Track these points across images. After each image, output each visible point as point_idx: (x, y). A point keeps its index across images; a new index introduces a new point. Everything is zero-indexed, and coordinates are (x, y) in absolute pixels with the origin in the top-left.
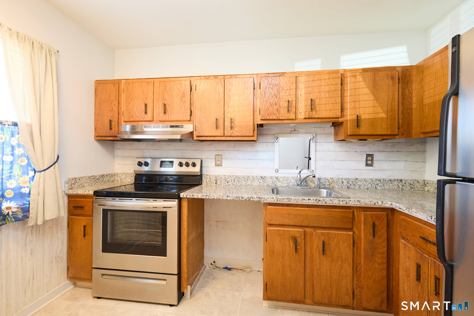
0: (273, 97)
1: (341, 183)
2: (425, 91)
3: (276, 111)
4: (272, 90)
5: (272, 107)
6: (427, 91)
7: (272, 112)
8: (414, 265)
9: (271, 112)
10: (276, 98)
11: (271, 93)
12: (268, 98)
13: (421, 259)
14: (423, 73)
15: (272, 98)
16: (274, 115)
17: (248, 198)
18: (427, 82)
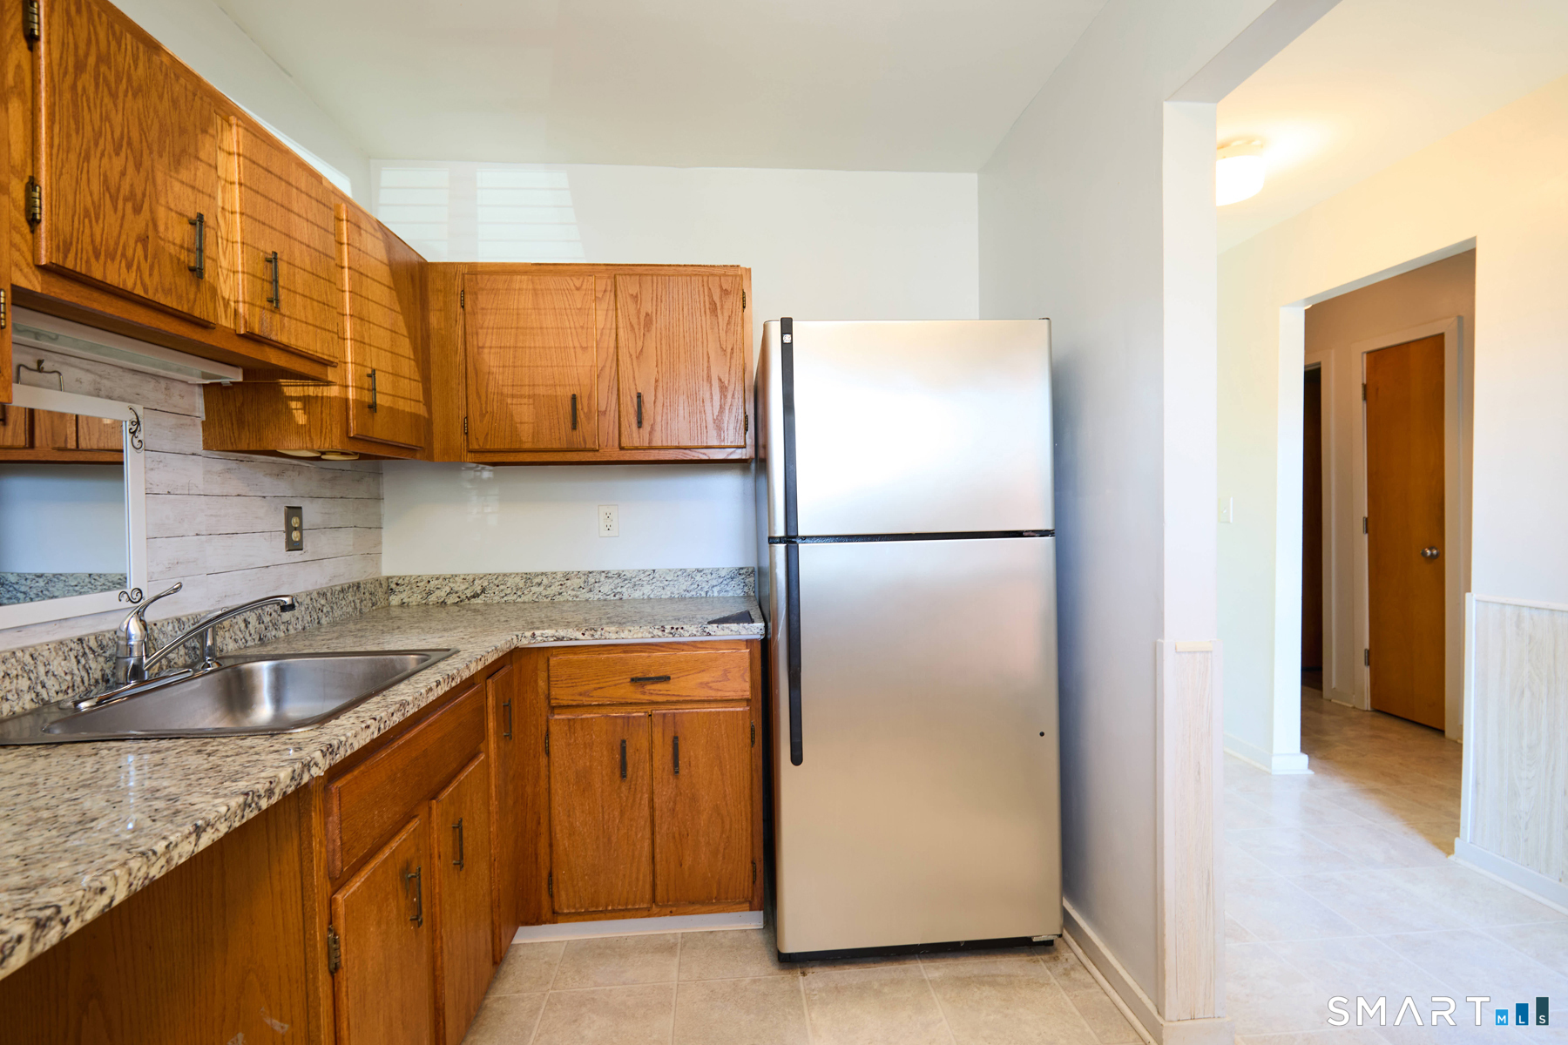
0: (123, 154)
1: (242, 625)
2: (483, 347)
3: (139, 246)
4: (115, 105)
5: (120, 213)
6: (491, 347)
7: (117, 244)
9: (112, 243)
10: (138, 170)
11: (108, 119)
12: (96, 144)
13: (626, 728)
14: (477, 298)
15: (117, 154)
16: (129, 267)
17: (293, 778)
18: (491, 325)
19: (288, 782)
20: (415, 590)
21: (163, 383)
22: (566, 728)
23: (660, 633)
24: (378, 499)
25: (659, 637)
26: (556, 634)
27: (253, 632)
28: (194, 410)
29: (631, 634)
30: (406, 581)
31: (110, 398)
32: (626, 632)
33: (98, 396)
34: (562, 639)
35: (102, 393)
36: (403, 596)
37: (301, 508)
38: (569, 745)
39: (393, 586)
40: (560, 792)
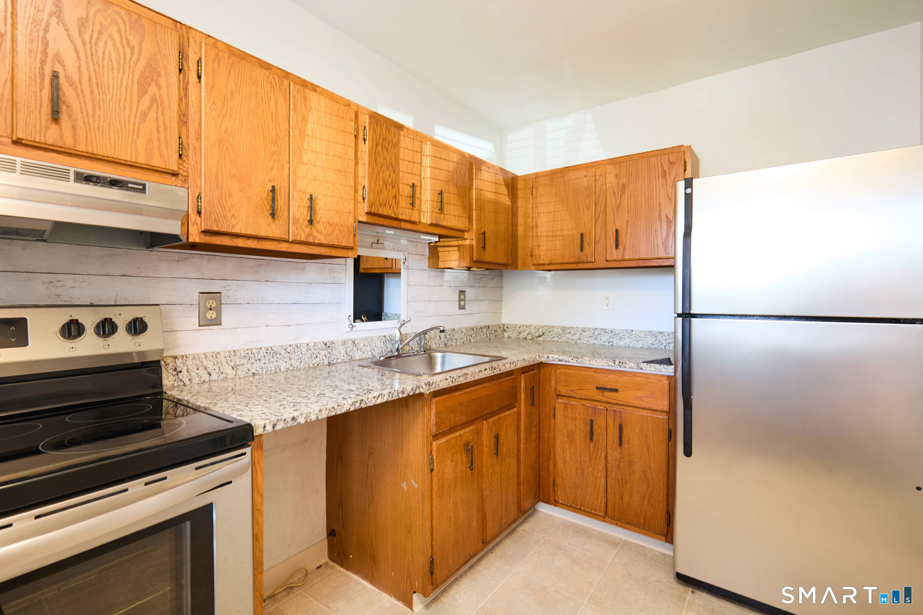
0: (389, 170)
1: (439, 338)
2: (540, 213)
3: (394, 199)
4: (388, 153)
5: (388, 190)
6: (543, 213)
7: (387, 201)
8: (582, 425)
9: (385, 201)
10: (394, 173)
11: (385, 159)
12: (382, 169)
13: (593, 413)
14: (538, 190)
15: (388, 170)
16: (390, 208)
17: (412, 390)
18: (543, 202)
19: (410, 391)
20: (514, 331)
21: (415, 243)
22: (563, 407)
23: (613, 364)
24: (501, 287)
25: (612, 366)
26: (559, 358)
27: (442, 341)
28: (425, 253)
29: (597, 362)
30: (511, 326)
31: (398, 251)
32: (594, 361)
33: (394, 251)
34: (562, 361)
35: (396, 250)
36: (509, 333)
37: (465, 291)
38: (565, 416)
39: (506, 328)
40: (560, 439)
